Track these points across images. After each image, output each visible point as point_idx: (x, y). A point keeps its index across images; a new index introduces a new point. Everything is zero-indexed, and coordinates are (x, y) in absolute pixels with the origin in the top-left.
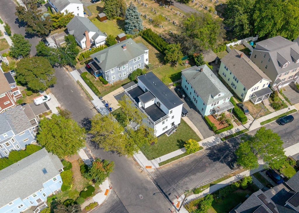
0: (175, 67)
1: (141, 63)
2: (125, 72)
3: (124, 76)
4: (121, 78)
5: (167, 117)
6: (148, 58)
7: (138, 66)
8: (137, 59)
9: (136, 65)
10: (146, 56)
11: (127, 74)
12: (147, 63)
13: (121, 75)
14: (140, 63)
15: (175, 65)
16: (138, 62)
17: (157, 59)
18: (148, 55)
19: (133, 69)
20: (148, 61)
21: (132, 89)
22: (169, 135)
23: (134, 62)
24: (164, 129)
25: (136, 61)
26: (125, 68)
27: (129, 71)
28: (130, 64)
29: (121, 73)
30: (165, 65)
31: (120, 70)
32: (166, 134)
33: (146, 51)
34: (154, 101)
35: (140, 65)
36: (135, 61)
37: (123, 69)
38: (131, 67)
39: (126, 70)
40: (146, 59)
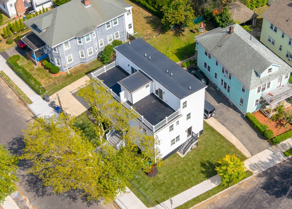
0: (183, 35)
1: (120, 30)
2: (92, 48)
3: (89, 56)
4: (85, 59)
5: (178, 116)
6: (131, 22)
7: (115, 36)
8: (112, 23)
9: (112, 35)
10: (129, 19)
11: (94, 51)
12: (131, 32)
13: (84, 54)
14: (118, 32)
15: (181, 33)
16: (114, 29)
17: (148, 25)
18: (131, 16)
19: (106, 42)
20: (132, 29)
21: (105, 72)
22: (184, 154)
23: (107, 29)
24: (173, 142)
25: (111, 27)
26: (91, 40)
27: (98, 46)
28: (100, 32)
29: (83, 49)
30: (164, 35)
31: (82, 44)
32: (177, 152)
33: (128, 9)
34: (149, 88)
35: (119, 34)
36: (108, 27)
37: (86, 42)
38: (102, 40)
39: (92, 44)
40: (129, 25)
